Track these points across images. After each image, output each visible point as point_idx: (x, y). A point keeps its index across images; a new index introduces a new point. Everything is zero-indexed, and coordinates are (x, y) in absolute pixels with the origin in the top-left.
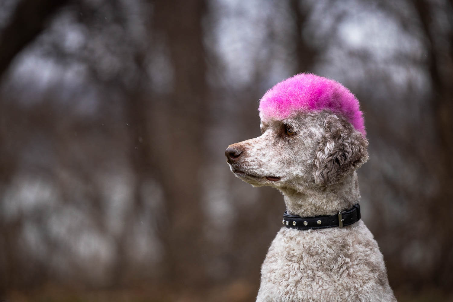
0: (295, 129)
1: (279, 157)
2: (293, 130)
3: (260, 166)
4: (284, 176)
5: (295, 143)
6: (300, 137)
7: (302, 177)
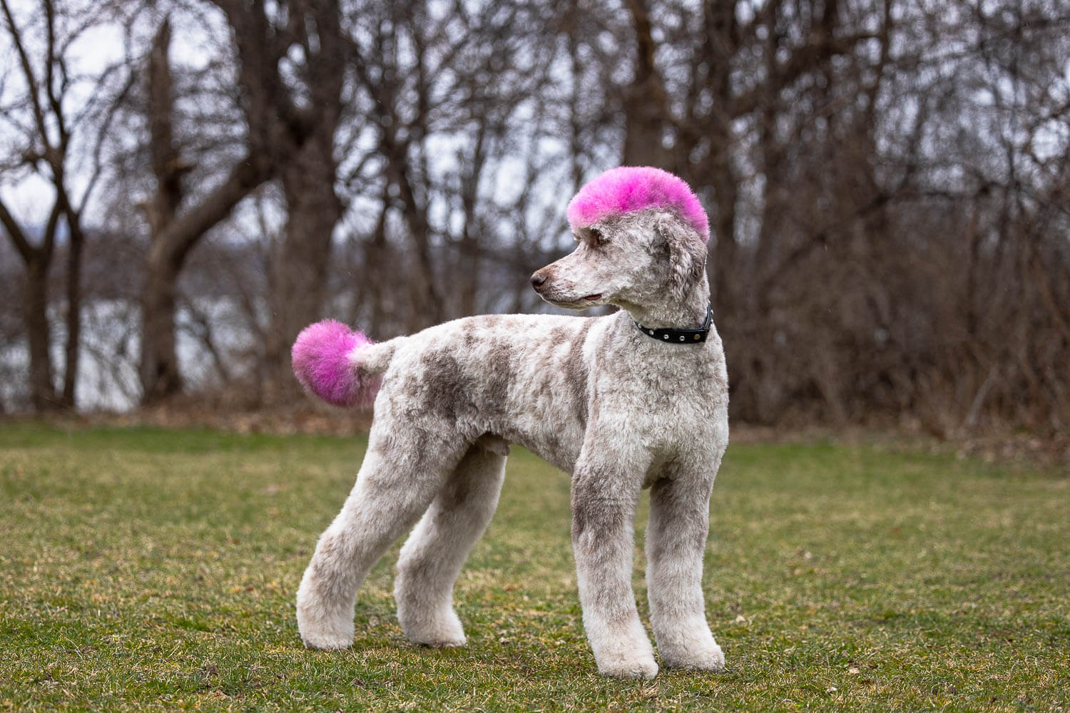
0: (606, 236)
1: (594, 272)
2: (603, 237)
3: (571, 287)
4: (606, 292)
5: (611, 252)
6: (615, 244)
7: (632, 288)
